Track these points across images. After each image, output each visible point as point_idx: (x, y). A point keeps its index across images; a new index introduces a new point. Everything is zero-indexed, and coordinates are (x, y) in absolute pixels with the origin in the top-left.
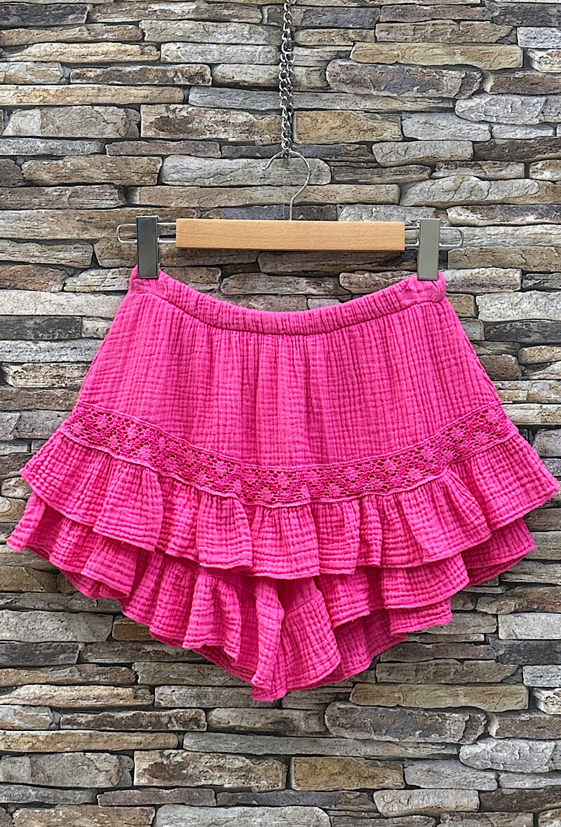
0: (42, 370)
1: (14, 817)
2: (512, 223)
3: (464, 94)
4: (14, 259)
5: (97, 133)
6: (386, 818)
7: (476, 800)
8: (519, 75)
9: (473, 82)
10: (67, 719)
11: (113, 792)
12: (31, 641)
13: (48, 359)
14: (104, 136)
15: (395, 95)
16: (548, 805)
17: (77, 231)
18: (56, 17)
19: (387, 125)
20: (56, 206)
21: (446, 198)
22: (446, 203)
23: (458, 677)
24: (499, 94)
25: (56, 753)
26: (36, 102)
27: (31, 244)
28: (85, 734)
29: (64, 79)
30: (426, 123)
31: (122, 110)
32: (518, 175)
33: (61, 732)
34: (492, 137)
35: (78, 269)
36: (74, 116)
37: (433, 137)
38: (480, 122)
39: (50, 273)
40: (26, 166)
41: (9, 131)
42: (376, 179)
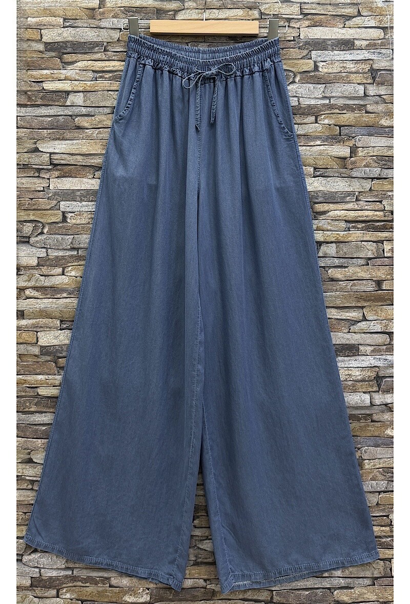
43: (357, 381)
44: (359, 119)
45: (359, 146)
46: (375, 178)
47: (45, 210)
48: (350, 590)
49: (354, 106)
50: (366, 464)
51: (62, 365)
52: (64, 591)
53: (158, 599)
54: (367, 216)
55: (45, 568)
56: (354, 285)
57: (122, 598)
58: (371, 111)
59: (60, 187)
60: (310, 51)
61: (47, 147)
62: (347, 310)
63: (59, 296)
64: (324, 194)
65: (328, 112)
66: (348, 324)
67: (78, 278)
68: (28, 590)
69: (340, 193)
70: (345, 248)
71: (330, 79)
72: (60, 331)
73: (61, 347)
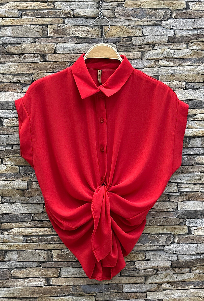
0: (15, 120)
1: (11, 272)
2: (183, 65)
3: (165, 19)
4: (4, 81)
5: (32, 35)
6: (139, 270)
7: (170, 264)
8: (185, 11)
9: (168, 14)
10: (29, 239)
11: (46, 263)
12: (15, 213)
14: (35, 36)
15: (140, 19)
16: (195, 265)
17: (26, 71)
19: (137, 30)
20: (18, 62)
21: (158, 57)
22: (159, 58)
23: (164, 223)
24: (177, 18)
25: (26, 250)
26: (10, 24)
27: (10, 75)
28: (35, 244)
29: (20, 16)
30: (151, 29)
31: (41, 27)
32: (184, 48)
33: (27, 243)
34: (175, 34)
35: (27, 84)
36: (24, 29)
37: (153, 35)
38: (171, 29)
39: (17, 86)
40: (7, 47)
41: (0, 35)
42: (134, 50)
51: (4, 228)
64: (193, 102)
65: (196, 40)
67: (14, 166)
71: (198, 15)
72: (1, 204)
73: (3, 216)
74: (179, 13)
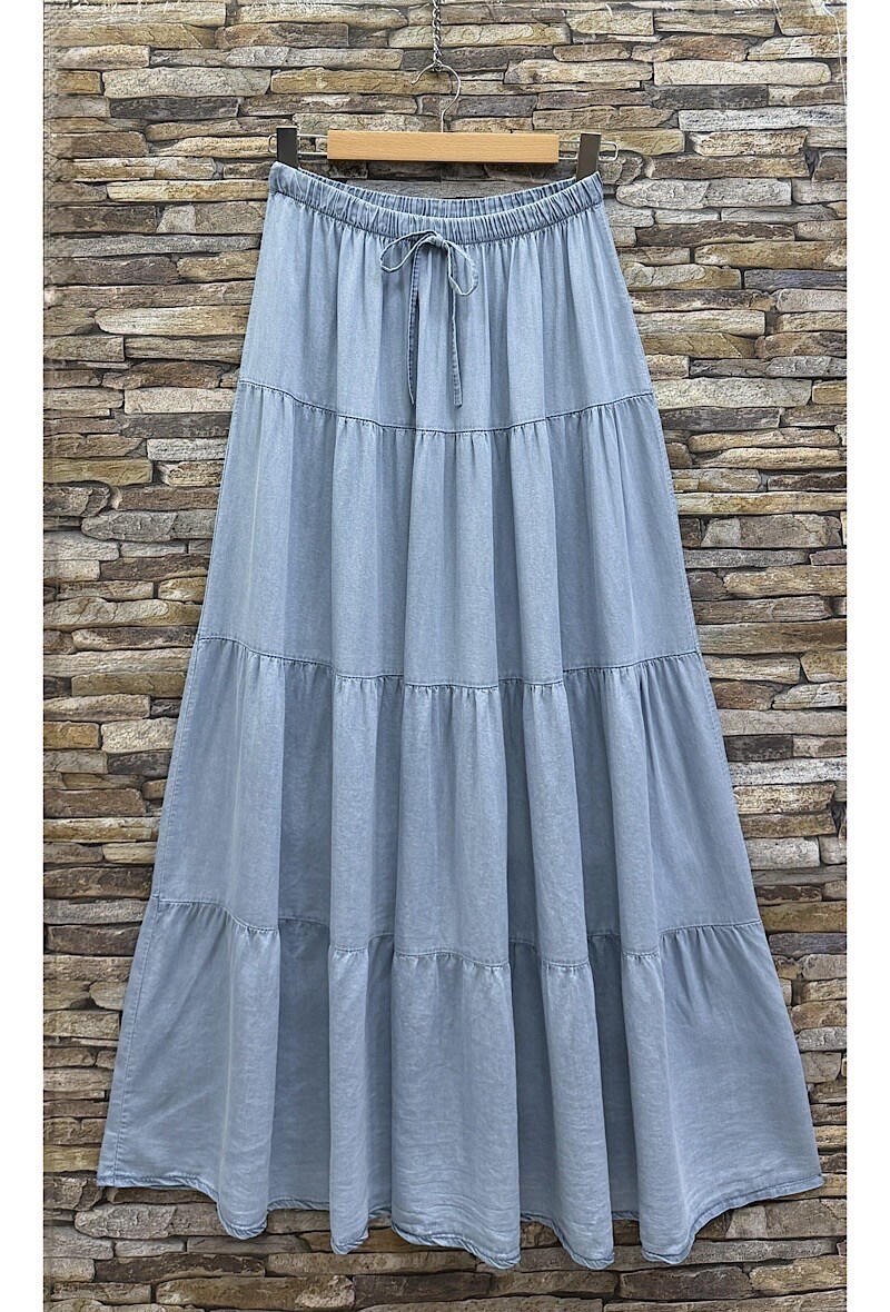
0: (199, 468)
2: (678, 309)
3: (625, 180)
4: (168, 356)
8: (682, 159)
9: (634, 168)
13: (205, 456)
18: (206, 111)
20: (211, 303)
24: (661, 179)
26: (189, 197)
27: (185, 341)
29: (217, 175)
32: (683, 260)
34: (655, 222)
35: (234, 364)
36: (229, 212)
38: (643, 207)
39: (205, 369)
40: (181, 263)
41: (163, 228)
43: (790, 814)
44: (781, 254)
45: (784, 310)
46: (818, 378)
47: (114, 458)
48: (784, 1267)
49: (772, 226)
50: (812, 991)
51: (155, 795)
52: (167, 1288)
53: (371, 1298)
54: (804, 460)
55: (125, 1239)
56: (780, 607)
57: (293, 1300)
58: (808, 237)
59: (147, 407)
60: (677, 111)
61: (120, 323)
62: (766, 661)
63: (146, 644)
64: (713, 413)
65: (717, 239)
66: (768, 692)
67: (189, 605)
68: (88, 1287)
69: (745, 411)
70: (758, 529)
71: (719, 169)
72: (149, 720)
73: (154, 756)
74: (664, 164)
